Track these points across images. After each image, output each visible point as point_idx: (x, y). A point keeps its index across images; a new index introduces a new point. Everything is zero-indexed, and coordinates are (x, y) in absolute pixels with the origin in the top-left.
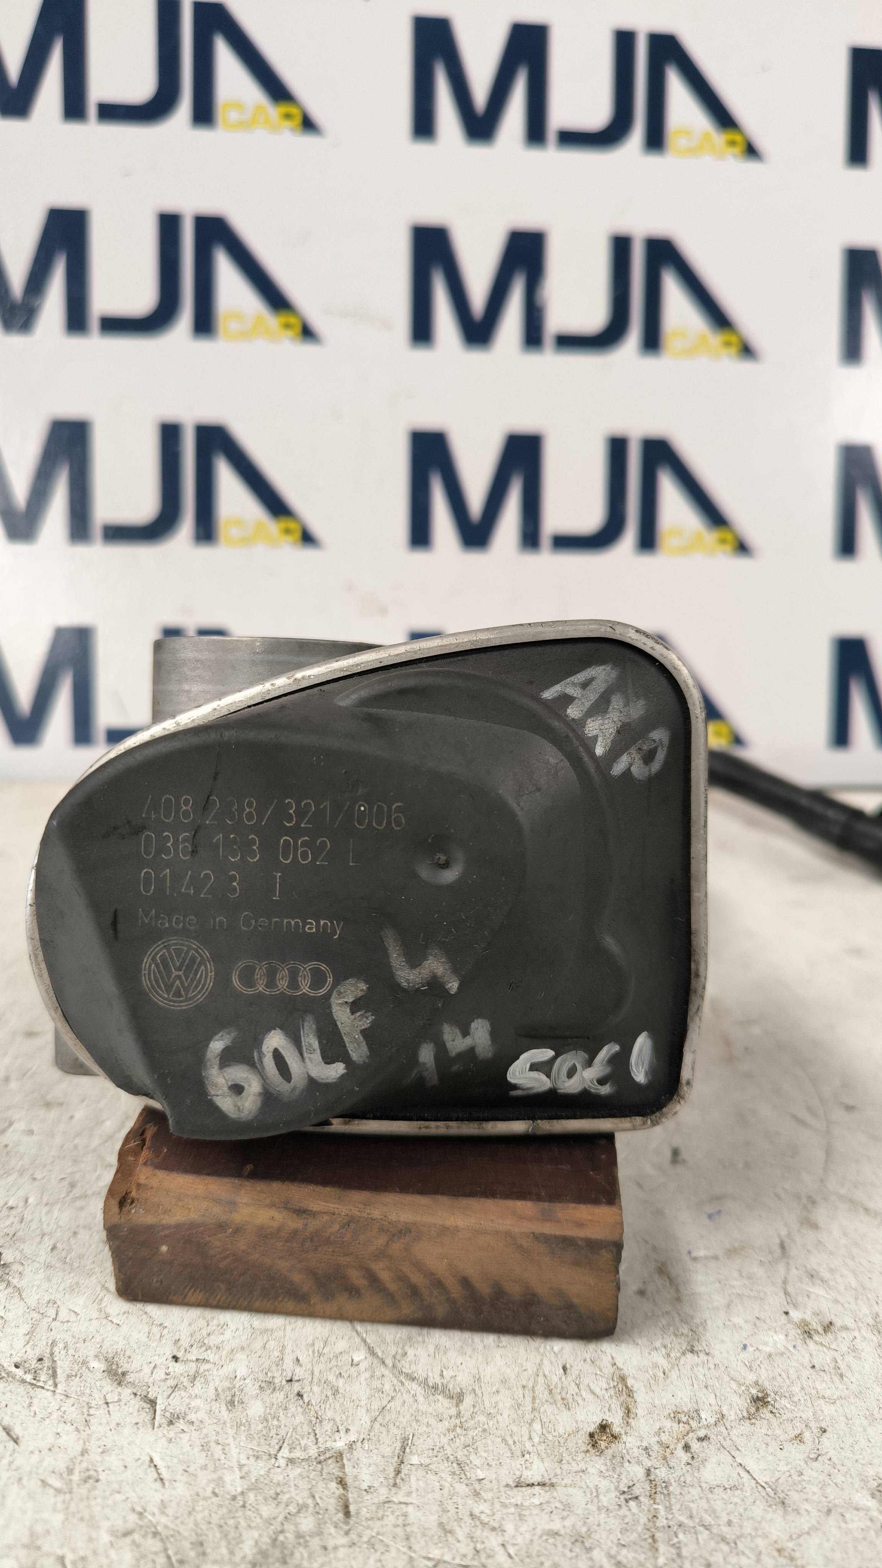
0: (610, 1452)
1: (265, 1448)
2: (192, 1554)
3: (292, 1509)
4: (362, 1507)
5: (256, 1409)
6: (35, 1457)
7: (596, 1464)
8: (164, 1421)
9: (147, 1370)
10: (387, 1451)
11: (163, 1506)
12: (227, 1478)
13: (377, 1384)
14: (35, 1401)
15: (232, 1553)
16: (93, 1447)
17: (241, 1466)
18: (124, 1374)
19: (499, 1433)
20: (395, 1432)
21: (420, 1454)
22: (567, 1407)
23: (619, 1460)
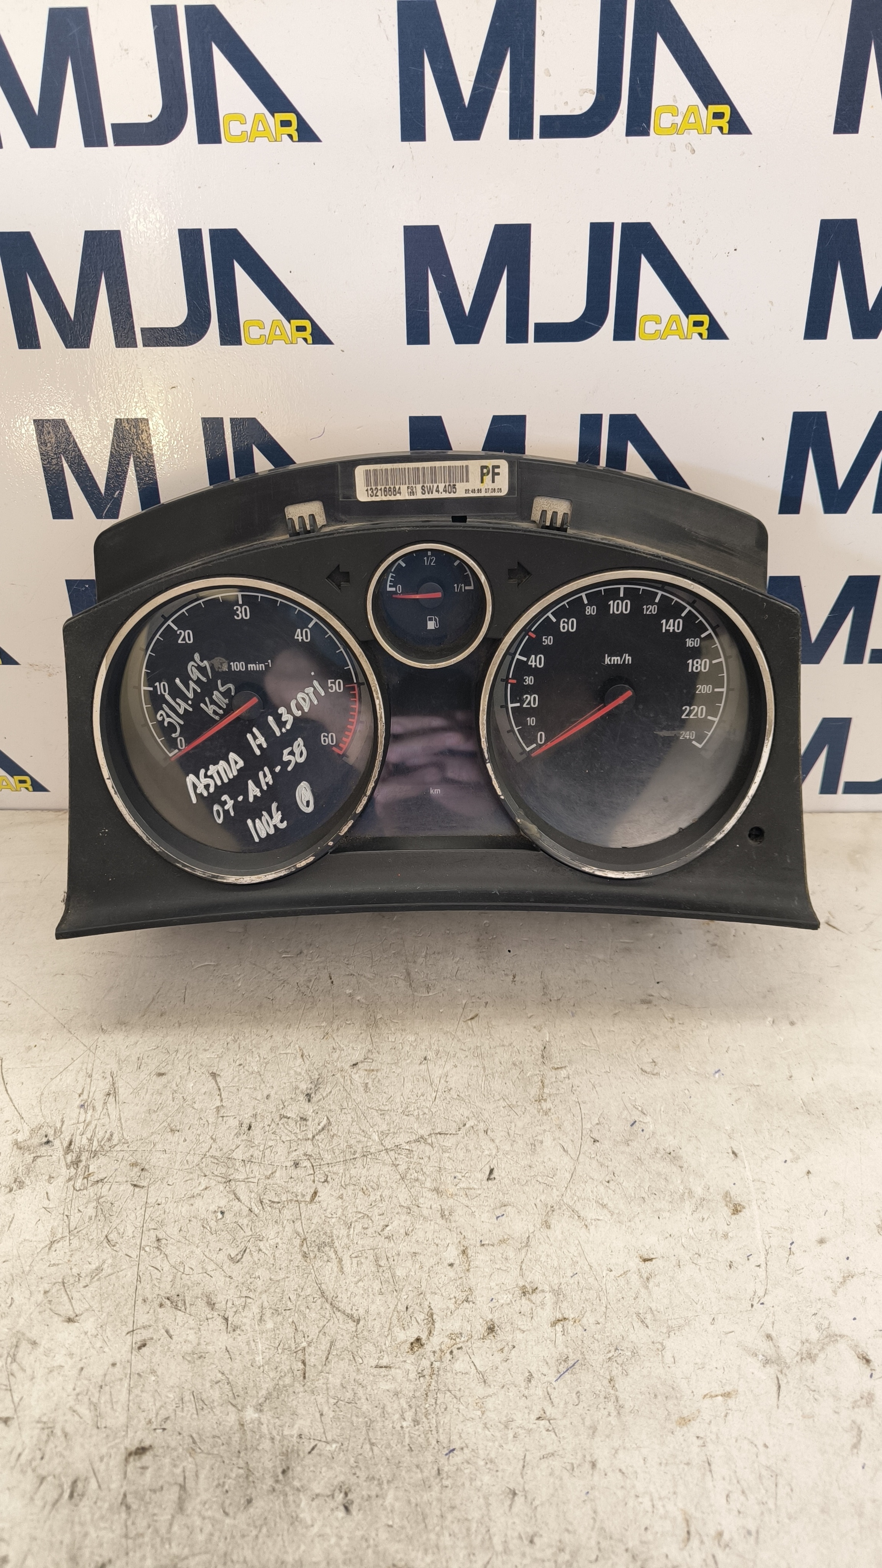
0: (417, 1353)
1: (273, 1345)
2: (242, 1393)
3: (282, 1374)
4: (311, 1373)
5: (270, 1325)
6: (179, 1347)
7: (411, 1358)
8: (232, 1329)
9: (224, 1303)
10: (323, 1348)
11: (231, 1370)
12: (257, 1359)
13: (323, 1312)
14: (177, 1318)
15: (258, 1393)
16: (202, 1341)
17: (263, 1353)
18: (214, 1304)
19: (372, 1341)
20: (328, 1338)
21: (337, 1349)
22: (404, 1328)
23: (421, 1357)
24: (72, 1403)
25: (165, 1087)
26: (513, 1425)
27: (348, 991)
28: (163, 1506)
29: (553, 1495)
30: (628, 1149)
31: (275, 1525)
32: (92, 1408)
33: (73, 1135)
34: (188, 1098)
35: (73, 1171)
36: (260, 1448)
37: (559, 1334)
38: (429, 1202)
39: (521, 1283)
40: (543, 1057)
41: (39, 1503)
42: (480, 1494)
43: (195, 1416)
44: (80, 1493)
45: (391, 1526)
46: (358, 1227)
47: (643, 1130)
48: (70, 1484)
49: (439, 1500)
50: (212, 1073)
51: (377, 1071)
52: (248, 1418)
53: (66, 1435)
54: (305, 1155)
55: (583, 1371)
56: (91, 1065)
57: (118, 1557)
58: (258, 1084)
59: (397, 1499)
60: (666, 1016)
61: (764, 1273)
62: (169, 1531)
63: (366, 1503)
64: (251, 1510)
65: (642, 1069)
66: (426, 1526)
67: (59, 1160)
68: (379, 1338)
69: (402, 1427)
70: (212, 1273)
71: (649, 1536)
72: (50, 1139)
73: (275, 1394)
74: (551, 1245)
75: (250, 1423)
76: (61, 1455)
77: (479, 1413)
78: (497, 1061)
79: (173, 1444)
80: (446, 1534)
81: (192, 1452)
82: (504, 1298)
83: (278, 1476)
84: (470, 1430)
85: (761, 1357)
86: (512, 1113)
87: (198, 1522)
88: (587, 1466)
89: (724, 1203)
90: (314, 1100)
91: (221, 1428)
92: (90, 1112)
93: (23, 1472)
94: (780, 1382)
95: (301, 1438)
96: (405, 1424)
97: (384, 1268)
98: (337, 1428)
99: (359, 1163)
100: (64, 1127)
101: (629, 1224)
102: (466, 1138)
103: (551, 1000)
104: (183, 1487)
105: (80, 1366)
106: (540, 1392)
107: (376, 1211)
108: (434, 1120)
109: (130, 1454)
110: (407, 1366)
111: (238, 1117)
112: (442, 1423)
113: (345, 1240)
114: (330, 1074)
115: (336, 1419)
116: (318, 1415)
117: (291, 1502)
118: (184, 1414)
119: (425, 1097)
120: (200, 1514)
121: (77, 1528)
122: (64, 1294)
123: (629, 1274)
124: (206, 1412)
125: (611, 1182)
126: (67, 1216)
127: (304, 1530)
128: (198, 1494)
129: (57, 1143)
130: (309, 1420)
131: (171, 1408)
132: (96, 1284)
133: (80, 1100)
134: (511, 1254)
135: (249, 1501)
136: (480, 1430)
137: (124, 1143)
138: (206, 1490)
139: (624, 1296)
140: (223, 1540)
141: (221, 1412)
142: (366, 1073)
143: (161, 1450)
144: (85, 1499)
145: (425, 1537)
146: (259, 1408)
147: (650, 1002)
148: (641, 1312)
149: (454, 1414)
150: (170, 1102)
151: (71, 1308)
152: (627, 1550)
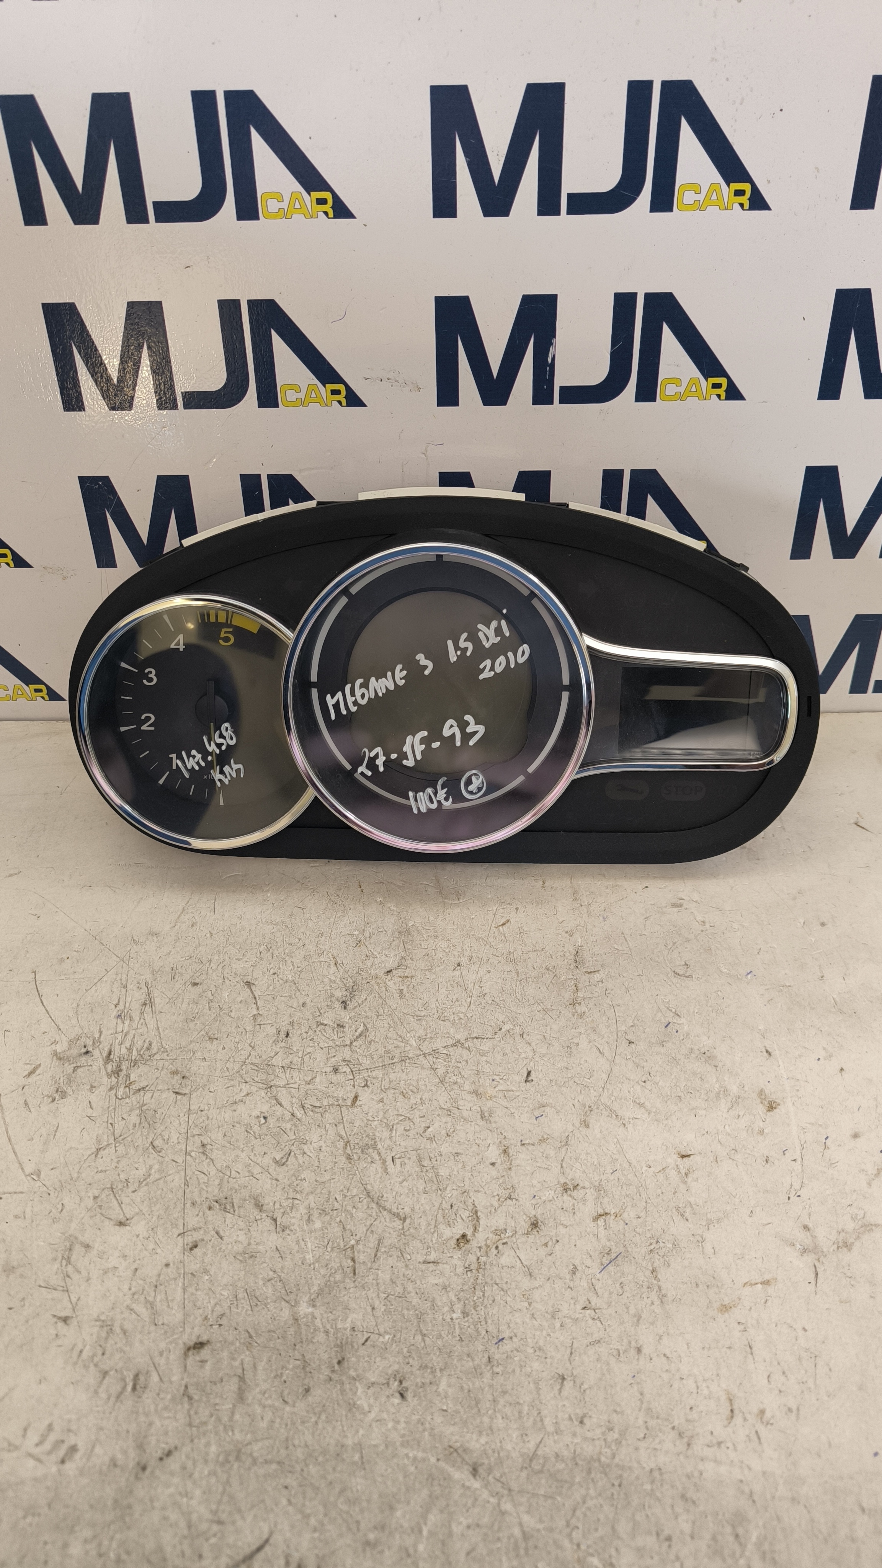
0: (463, 1249)
1: (322, 1243)
2: (295, 1289)
3: (333, 1271)
4: (361, 1269)
5: (318, 1225)
6: (230, 1247)
7: (458, 1254)
8: (281, 1229)
9: (272, 1204)
10: (372, 1245)
11: (283, 1268)
12: (307, 1257)
13: (369, 1212)
14: (227, 1220)
15: (310, 1289)
16: (252, 1242)
17: (313, 1251)
18: (262, 1206)
19: (419, 1238)
20: (375, 1236)
21: (385, 1247)
22: (449, 1225)
23: (467, 1252)
24: (129, 1302)
25: (200, 996)
26: (560, 1315)
27: (378, 899)
28: (224, 1397)
29: (601, 1379)
30: (662, 1050)
31: (334, 1412)
32: (149, 1306)
33: (112, 1045)
34: (224, 1006)
35: (114, 1080)
36: (315, 1341)
37: (601, 1229)
38: (468, 1103)
39: (562, 1181)
40: (576, 961)
41: (103, 1395)
42: (530, 1379)
43: (250, 1312)
44: (143, 1386)
45: (446, 1411)
46: (400, 1129)
47: (677, 1032)
48: (132, 1377)
49: (491, 1386)
50: (247, 982)
51: (412, 977)
52: (302, 1313)
53: (125, 1332)
54: (344, 1060)
55: (626, 1264)
56: (125, 976)
57: (183, 1444)
58: (293, 992)
59: (449, 1386)
60: (698, 919)
61: (800, 1167)
62: (231, 1419)
63: (420, 1390)
64: (310, 1398)
65: (674, 972)
66: (479, 1411)
67: (100, 1070)
68: (425, 1235)
69: (452, 1319)
70: (258, 1176)
71: (694, 1415)
72: (89, 1050)
73: (327, 1290)
74: (591, 1143)
75: (304, 1317)
76: (122, 1351)
77: (526, 1304)
78: (530, 965)
79: (230, 1338)
80: (499, 1416)
81: (249, 1346)
82: (548, 1194)
83: (334, 1367)
84: (519, 1321)
85: (798, 1246)
86: (546, 1017)
87: (259, 1410)
88: (633, 1352)
89: (759, 1101)
90: (350, 1006)
91: (276, 1323)
92: (127, 1023)
93: (86, 1367)
94: (818, 1270)
95: (354, 1330)
96: (454, 1316)
97: (427, 1168)
98: (389, 1320)
99: (398, 1067)
100: (102, 1037)
101: (665, 1122)
102: (503, 1042)
103: (581, 905)
104: (242, 1379)
105: (133, 1268)
106: (584, 1283)
107: (417, 1113)
108: (470, 1025)
109: (189, 1349)
110: (455, 1261)
111: (275, 1025)
112: (490, 1314)
113: (388, 1142)
114: (365, 982)
115: (388, 1312)
116: (369, 1309)
117: (348, 1390)
118: (239, 1311)
119: (460, 1003)
120: (260, 1404)
121: (142, 1418)
122: (114, 1200)
123: (667, 1171)
124: (261, 1308)
125: (648, 1082)
126: (111, 1124)
127: (362, 1416)
128: (257, 1385)
129: (96, 1053)
130: (361, 1314)
131: (226, 1305)
132: (144, 1189)
133: (116, 1010)
134: (552, 1153)
135: (307, 1390)
136: (528, 1320)
137: (163, 1052)
138: (265, 1381)
139: (664, 1191)
140: (284, 1426)
141: (275, 1308)
142: (401, 979)
143: (219, 1345)
144: (148, 1391)
145: (478, 1421)
146: (312, 1303)
147: (681, 906)
148: (680, 1206)
149: (502, 1306)
150: (206, 1010)
151: (122, 1213)
152: (673, 1428)
